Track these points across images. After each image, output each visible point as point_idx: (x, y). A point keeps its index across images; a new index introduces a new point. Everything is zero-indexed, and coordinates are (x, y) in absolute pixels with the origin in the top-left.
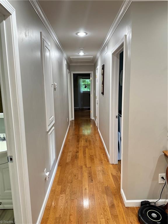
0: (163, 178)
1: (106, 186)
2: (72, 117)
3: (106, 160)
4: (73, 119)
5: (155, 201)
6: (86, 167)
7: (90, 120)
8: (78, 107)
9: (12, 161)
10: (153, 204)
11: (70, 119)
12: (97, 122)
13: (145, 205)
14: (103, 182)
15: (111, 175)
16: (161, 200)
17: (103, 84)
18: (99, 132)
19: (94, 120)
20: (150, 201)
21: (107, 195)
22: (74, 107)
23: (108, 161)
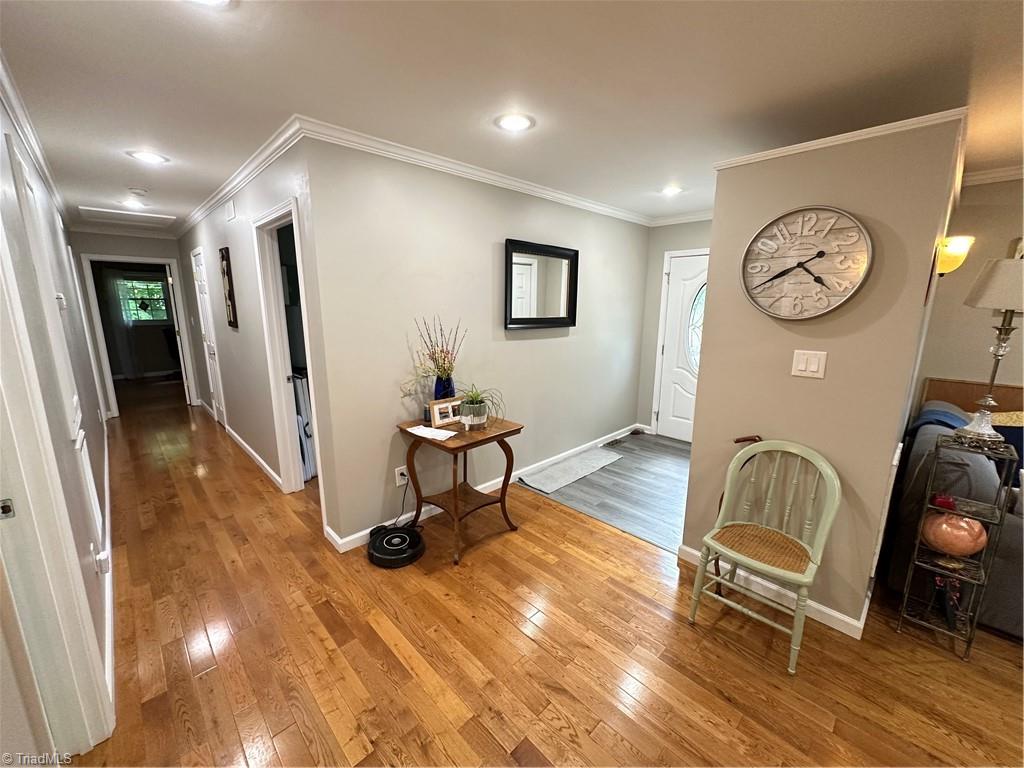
0: (402, 474)
1: (288, 536)
2: (108, 408)
3: (272, 490)
4: (115, 412)
5: (393, 521)
6: (218, 520)
7: (187, 409)
8: (121, 373)
9: (12, 513)
10: (392, 527)
11: (104, 416)
12: (219, 408)
13: (378, 534)
14: (277, 533)
15: (293, 515)
16: (401, 518)
17: (230, 299)
18: (233, 432)
19: (202, 406)
20: (386, 524)
21: (294, 552)
22: (113, 373)
23: (278, 490)
